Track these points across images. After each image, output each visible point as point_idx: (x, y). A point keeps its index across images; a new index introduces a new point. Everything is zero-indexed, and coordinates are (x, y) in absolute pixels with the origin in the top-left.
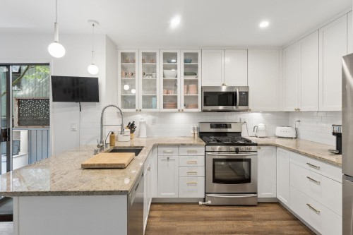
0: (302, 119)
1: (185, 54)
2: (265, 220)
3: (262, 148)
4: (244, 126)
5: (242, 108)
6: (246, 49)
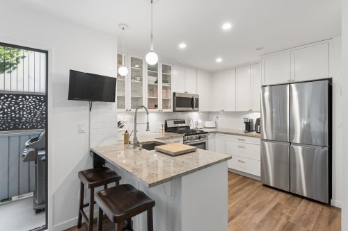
0: (219, 116)
3: (210, 134)
4: (191, 121)
5: (195, 109)
6: (196, 69)
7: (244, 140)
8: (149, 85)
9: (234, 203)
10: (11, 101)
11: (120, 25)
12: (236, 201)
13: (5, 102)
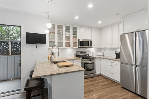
0: (105, 50)
1: (73, 27)
2: (100, 80)
3: (97, 59)
4: (90, 52)
5: (90, 46)
6: (91, 28)
7: (113, 62)
8: (66, 36)
9: (100, 94)
10: (19, 44)
11: (46, 12)
12: (101, 93)
13: (17, 45)
